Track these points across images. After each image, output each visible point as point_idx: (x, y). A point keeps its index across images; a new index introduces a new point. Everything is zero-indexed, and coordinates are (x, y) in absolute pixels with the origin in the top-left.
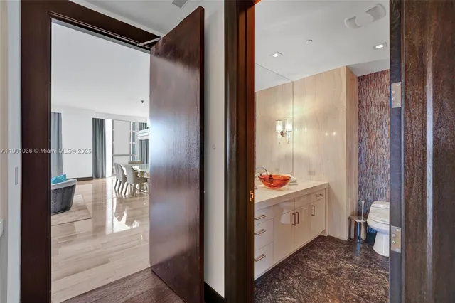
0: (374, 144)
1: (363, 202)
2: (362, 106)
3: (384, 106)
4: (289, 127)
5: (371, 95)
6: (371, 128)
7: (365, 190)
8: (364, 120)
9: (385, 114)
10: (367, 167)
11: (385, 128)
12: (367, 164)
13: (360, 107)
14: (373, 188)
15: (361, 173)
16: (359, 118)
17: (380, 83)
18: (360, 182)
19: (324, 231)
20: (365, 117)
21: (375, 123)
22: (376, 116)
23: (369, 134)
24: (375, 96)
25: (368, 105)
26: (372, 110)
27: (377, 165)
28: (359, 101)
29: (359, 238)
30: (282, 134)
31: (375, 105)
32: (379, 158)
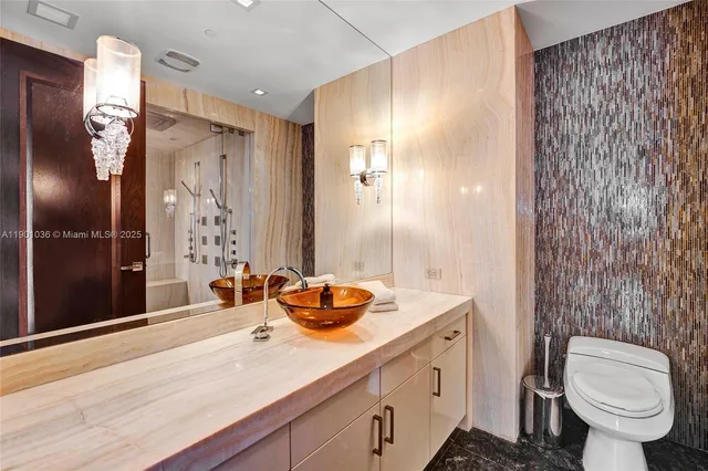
0: (571, 205)
1: (548, 340)
2: (544, 118)
3: (593, 116)
4: (379, 161)
5: (563, 91)
6: (564, 166)
7: (550, 310)
8: (549, 150)
9: (597, 132)
10: (555, 259)
11: (596, 167)
12: (555, 250)
13: (539, 121)
14: (569, 306)
15: (542, 270)
16: (538, 144)
17: (585, 62)
18: (539, 292)
19: (464, 419)
20: (550, 142)
21: (572, 155)
22: (575, 140)
23: (559, 183)
24: (572, 93)
25: (556, 115)
26: (567, 125)
27: (579, 253)
28: (538, 107)
29: (546, 433)
30: (363, 179)
31: (573, 114)
32: (582, 238)
